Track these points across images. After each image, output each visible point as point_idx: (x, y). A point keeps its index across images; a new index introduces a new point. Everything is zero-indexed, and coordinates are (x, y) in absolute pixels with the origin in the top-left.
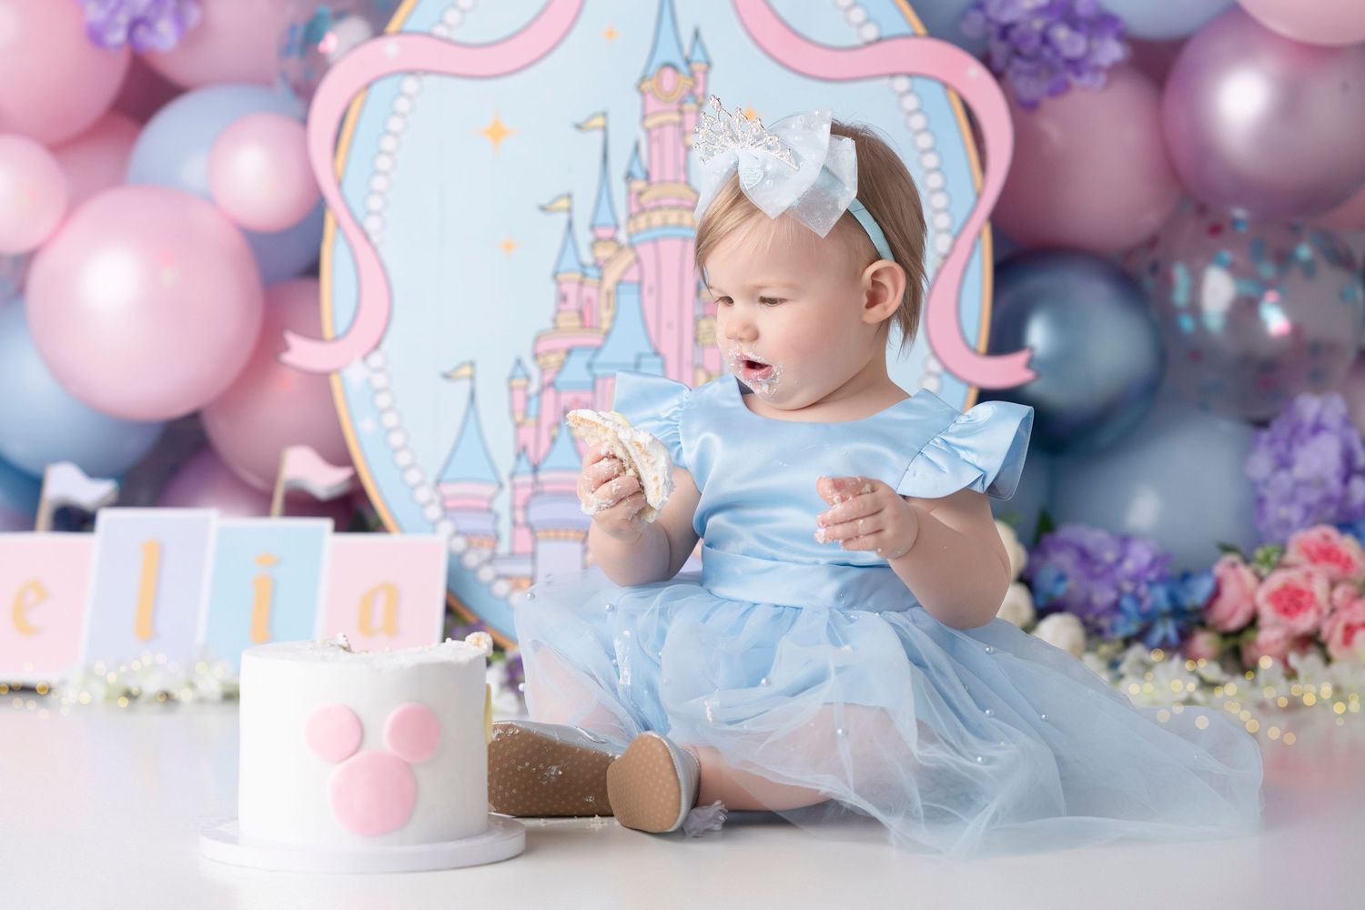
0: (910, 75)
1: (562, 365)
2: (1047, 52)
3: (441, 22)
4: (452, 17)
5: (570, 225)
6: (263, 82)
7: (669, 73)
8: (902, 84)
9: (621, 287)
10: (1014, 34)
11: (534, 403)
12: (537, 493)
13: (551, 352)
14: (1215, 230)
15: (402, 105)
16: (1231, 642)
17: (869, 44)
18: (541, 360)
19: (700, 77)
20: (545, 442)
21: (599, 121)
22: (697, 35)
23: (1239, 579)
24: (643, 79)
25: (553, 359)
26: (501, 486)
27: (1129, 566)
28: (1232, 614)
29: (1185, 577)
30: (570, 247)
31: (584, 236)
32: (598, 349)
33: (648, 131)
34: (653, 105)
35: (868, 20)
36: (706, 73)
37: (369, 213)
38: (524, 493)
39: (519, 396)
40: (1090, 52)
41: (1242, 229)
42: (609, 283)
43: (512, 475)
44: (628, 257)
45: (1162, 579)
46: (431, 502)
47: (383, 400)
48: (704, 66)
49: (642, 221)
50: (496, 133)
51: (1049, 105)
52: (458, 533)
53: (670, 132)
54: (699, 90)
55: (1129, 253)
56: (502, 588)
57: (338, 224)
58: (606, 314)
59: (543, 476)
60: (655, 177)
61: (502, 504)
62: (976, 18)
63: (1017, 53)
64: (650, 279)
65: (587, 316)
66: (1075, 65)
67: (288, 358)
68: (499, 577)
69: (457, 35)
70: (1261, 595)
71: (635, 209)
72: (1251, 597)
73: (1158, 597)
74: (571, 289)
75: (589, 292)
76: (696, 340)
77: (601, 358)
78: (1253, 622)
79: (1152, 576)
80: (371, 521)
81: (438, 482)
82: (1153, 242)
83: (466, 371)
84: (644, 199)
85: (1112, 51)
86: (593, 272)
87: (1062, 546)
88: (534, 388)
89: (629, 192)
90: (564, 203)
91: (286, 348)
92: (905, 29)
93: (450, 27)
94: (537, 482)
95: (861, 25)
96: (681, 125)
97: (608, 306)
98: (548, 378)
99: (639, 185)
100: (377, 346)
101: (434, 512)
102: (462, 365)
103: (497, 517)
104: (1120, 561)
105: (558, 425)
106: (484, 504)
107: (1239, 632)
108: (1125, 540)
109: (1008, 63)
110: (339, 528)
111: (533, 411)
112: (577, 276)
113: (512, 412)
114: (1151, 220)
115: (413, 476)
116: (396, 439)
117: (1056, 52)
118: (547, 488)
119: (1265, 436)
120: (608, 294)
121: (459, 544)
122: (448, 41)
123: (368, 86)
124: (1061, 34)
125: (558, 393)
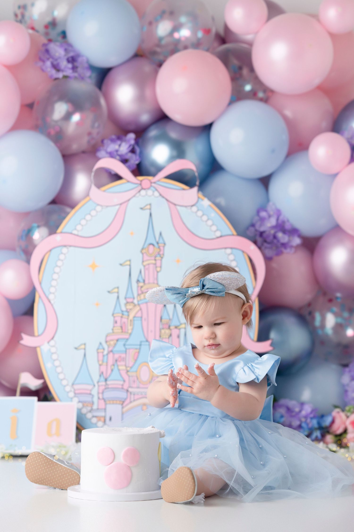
0: (231, 248)
1: (115, 344)
2: (275, 241)
3: (75, 229)
4: (79, 227)
5: (118, 297)
6: (13, 249)
7: (151, 247)
8: (229, 251)
9: (135, 319)
10: (264, 235)
11: (106, 357)
12: (107, 388)
13: (112, 340)
14: (330, 300)
15: (62, 257)
16: (338, 438)
17: (218, 238)
18: (108, 343)
19: (162, 248)
20: (109, 371)
21: (128, 263)
22: (161, 234)
23: (341, 417)
24: (143, 249)
25: (112, 343)
26: (94, 386)
27: (304, 413)
28: (339, 428)
29: (322, 416)
30: (118, 304)
31: (123, 301)
32: (127, 339)
33: (144, 266)
34: (146, 257)
35: (217, 230)
36: (164, 247)
37: (51, 293)
38: (102, 388)
39: (101, 355)
40: (289, 241)
41: (339, 300)
42: (131, 317)
43: (98, 382)
44: (138, 308)
45: (314, 417)
46: (71, 391)
47: (54, 357)
48: (163, 245)
49: (142, 297)
50: (93, 266)
51: (276, 258)
52: (79, 402)
53: (151, 266)
54: (161, 253)
55: (301, 308)
56: (94, 420)
57: (40, 297)
58: (130, 328)
59: (108, 382)
60: (147, 281)
61: (95, 392)
62: (252, 229)
63: (265, 241)
64: (145, 316)
65: (124, 328)
66: (284, 245)
67: (22, 342)
68: (93, 417)
69: (80, 234)
70: (348, 423)
71: (140, 292)
72: (344, 423)
73: (314, 423)
74: (118, 319)
75: (124, 320)
76: (160, 336)
77: (129, 342)
78: (345, 431)
79: (312, 416)
80: (49, 397)
81: (73, 384)
82: (309, 305)
83: (83, 347)
84: (143, 289)
85: (297, 241)
86: (126, 313)
87: (281, 406)
88: (106, 352)
89: (138, 287)
90: (116, 290)
91: (22, 339)
92: (230, 233)
93: (78, 231)
94: (106, 384)
95: (215, 231)
96: (155, 264)
97: (131, 325)
98: (110, 349)
99: (141, 284)
100: (53, 338)
101: (71, 394)
102: (81, 345)
103: (93, 396)
104: (300, 411)
105: (114, 365)
106: (89, 392)
107: (341, 435)
108: (302, 404)
109: (262, 245)
110: (39, 400)
111: (105, 360)
112: (120, 315)
113: (98, 361)
114: (309, 297)
115: (64, 382)
116: (59, 370)
117: (278, 241)
118: (110, 386)
119: (347, 369)
120: (131, 321)
121: (80, 405)
122: (77, 235)
123: (50, 251)
124: (280, 235)
125: (114, 354)
